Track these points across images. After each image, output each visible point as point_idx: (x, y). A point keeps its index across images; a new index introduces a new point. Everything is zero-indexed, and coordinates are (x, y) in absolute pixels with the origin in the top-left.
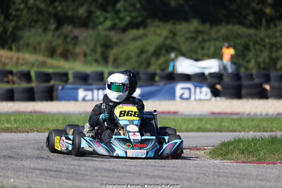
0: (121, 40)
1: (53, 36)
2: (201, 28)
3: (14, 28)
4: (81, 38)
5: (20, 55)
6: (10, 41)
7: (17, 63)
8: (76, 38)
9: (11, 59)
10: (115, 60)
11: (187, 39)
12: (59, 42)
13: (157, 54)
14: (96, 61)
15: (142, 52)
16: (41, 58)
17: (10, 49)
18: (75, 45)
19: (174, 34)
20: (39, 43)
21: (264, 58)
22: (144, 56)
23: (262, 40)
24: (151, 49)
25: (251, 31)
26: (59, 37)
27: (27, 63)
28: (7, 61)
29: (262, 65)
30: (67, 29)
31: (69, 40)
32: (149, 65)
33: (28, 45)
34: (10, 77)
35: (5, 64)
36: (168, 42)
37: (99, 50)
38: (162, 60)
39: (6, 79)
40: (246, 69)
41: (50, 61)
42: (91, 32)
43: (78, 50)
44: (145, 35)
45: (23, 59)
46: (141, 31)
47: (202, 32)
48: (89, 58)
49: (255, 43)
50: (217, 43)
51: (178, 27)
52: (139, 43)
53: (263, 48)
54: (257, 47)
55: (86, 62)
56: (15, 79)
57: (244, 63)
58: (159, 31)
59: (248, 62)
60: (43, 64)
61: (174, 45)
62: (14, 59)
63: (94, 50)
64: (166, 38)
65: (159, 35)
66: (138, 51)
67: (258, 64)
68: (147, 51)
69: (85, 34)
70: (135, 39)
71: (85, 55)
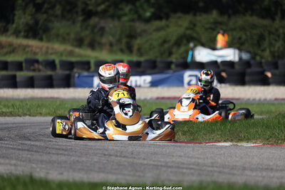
0: (145, 31)
1: (81, 27)
2: (220, 19)
3: (46, 20)
4: (107, 29)
5: (50, 45)
6: (41, 32)
7: (47, 53)
8: (102, 29)
9: (41, 49)
10: (139, 50)
11: (206, 29)
12: (87, 33)
13: (178, 43)
14: (122, 51)
15: (165, 42)
16: (69, 48)
17: (41, 39)
18: (102, 35)
19: (195, 25)
20: (68, 34)
21: (279, 48)
22: (166, 46)
23: (277, 30)
24: (173, 39)
25: (266, 22)
26: (86, 29)
27: (56, 53)
28: (37, 50)
29: (276, 54)
30: (94, 20)
31: (96, 30)
32: (170, 54)
33: (58, 36)
34: (36, 65)
35: (35, 53)
36: (189, 32)
37: (124, 40)
38: (183, 49)
39: (32, 68)
40: (262, 57)
41: (77, 50)
42: (116, 23)
43: (104, 40)
44: (168, 26)
45: (53, 49)
46: (163, 23)
47: (220, 23)
48: (115, 48)
49: (270, 33)
50: (235, 33)
51: (198, 18)
52: (162, 34)
53: (277, 38)
54: (272, 36)
55: (111, 52)
56: (41, 67)
57: (259, 52)
58: (180, 22)
59: (263, 50)
60: (71, 53)
61: (195, 35)
62: (44, 49)
63: (119, 41)
64: (187, 29)
65: (181, 26)
66: (160, 41)
67: (272, 53)
68: (169, 41)
69: (111, 25)
70: (158, 30)
71: (111, 45)
